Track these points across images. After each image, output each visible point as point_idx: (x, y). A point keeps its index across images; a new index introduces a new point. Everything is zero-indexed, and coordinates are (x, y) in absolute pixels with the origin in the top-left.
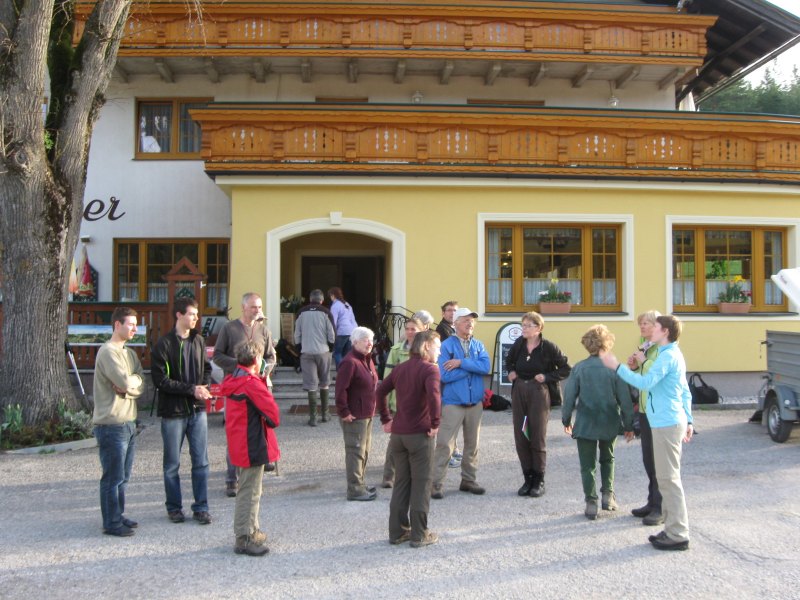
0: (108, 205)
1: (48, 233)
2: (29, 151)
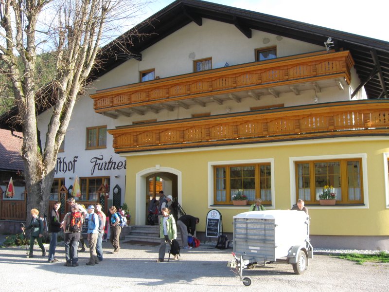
0: (124, 163)
2: (29, 153)
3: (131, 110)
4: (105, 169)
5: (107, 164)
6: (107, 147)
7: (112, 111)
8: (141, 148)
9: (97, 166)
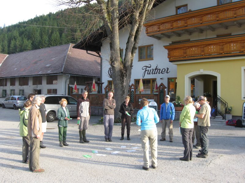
0: (166, 69)
1: (121, 79)
2: (115, 62)
3: (173, 33)
4: (152, 74)
5: (154, 70)
6: (154, 59)
7: (159, 34)
8: (190, 58)
9: (147, 72)
